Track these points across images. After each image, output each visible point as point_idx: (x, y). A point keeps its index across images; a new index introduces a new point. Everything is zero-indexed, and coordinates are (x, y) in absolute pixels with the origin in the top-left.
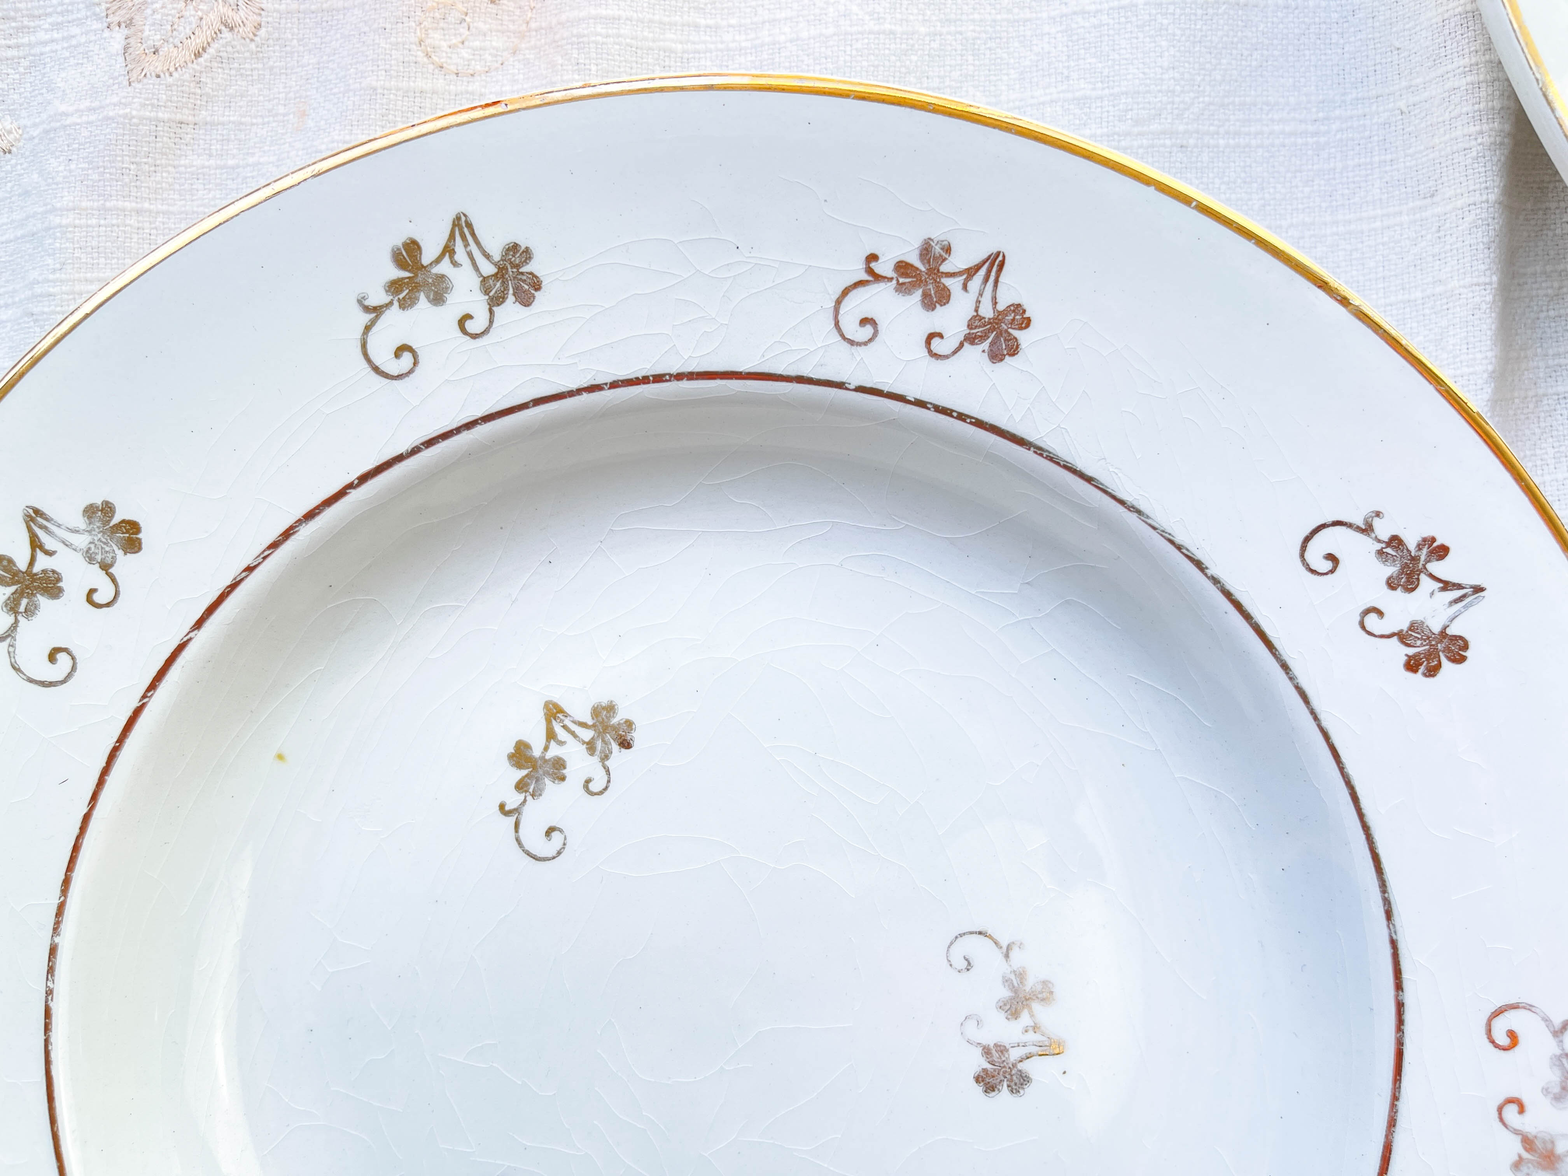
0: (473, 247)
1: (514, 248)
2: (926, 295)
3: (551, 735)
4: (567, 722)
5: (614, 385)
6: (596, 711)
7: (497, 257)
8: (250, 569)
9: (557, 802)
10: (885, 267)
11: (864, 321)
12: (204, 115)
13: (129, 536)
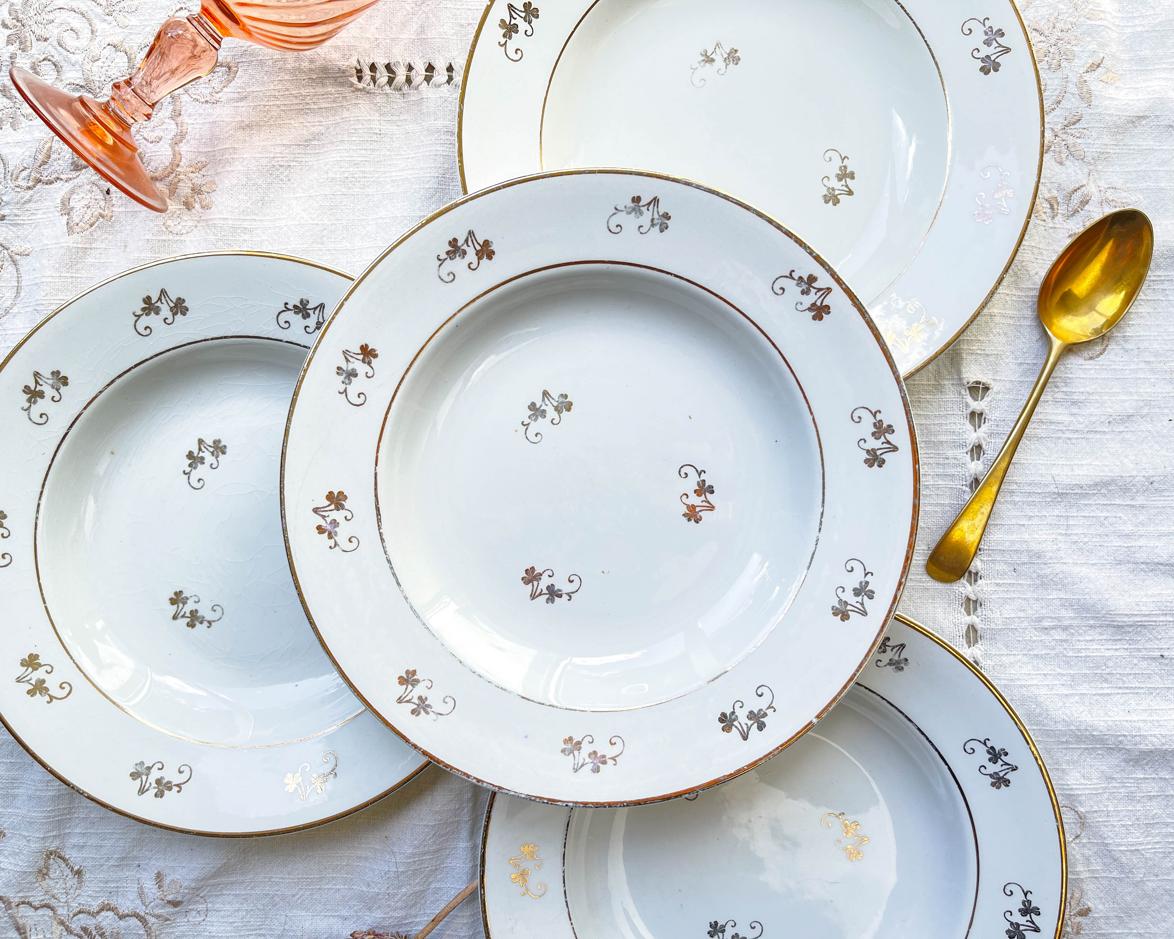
0: (167, 298)
1: (179, 299)
2: (303, 315)
3: (200, 449)
4: (205, 445)
5: (212, 339)
6: (215, 442)
7: (174, 301)
8: (101, 392)
9: (201, 471)
10: (290, 306)
11: (286, 322)
12: (94, 245)
13: (65, 381)
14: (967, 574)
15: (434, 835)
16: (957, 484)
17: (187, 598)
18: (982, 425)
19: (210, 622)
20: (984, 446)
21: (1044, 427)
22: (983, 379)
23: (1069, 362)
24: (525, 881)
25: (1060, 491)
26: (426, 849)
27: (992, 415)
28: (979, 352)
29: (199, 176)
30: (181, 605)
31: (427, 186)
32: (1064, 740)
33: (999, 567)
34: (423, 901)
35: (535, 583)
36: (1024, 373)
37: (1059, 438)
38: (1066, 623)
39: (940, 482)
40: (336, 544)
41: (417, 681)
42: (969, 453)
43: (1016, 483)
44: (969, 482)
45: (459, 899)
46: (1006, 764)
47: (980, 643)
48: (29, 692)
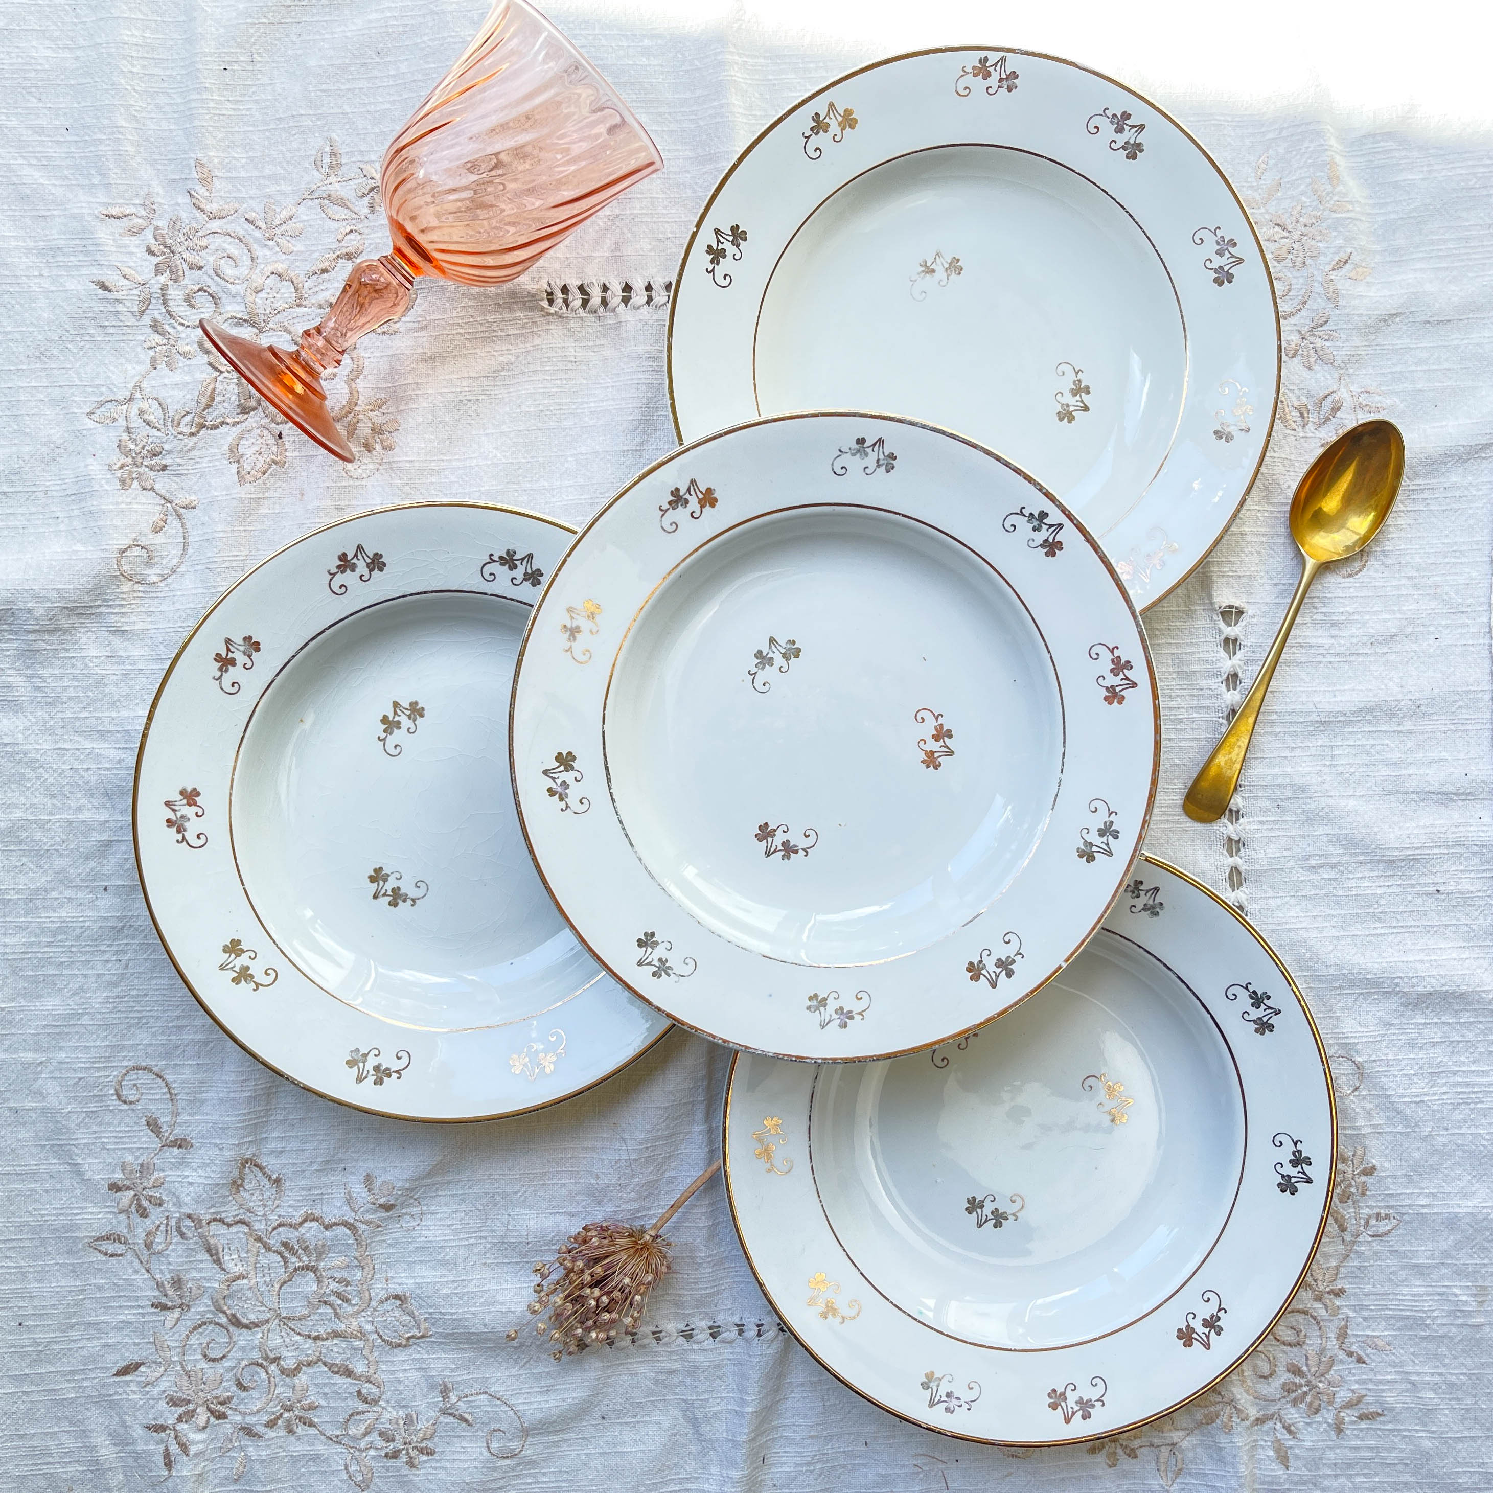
0: (364, 554)
1: (377, 554)
2: (509, 567)
3: (395, 713)
4: (401, 708)
5: (411, 595)
6: (411, 704)
7: (371, 557)
8: (294, 656)
9: (398, 736)
10: (496, 558)
11: (491, 574)
12: (267, 495)
13: (257, 646)
14: (1227, 812)
15: (667, 1117)
16: (1212, 716)
17: (388, 875)
18: (1238, 652)
19: (413, 900)
20: (1240, 675)
21: (1304, 651)
22: (1236, 603)
23: (1326, 580)
24: (769, 1157)
25: (1323, 720)
26: (660, 1133)
27: (1248, 641)
28: (1230, 574)
29: (379, 414)
30: (381, 883)
31: (630, 418)
32: (1337, 985)
33: (1261, 803)
34: (656, 1192)
35: (770, 839)
36: (1281, 594)
37: (1320, 662)
38: (1335, 860)
39: (1195, 715)
40: (567, 806)
41: (656, 943)
42: (1224, 683)
43: (1276, 713)
44: (1225, 714)
45: (699, 1184)
46: (1270, 1008)
47: (1244, 886)
48: (233, 980)
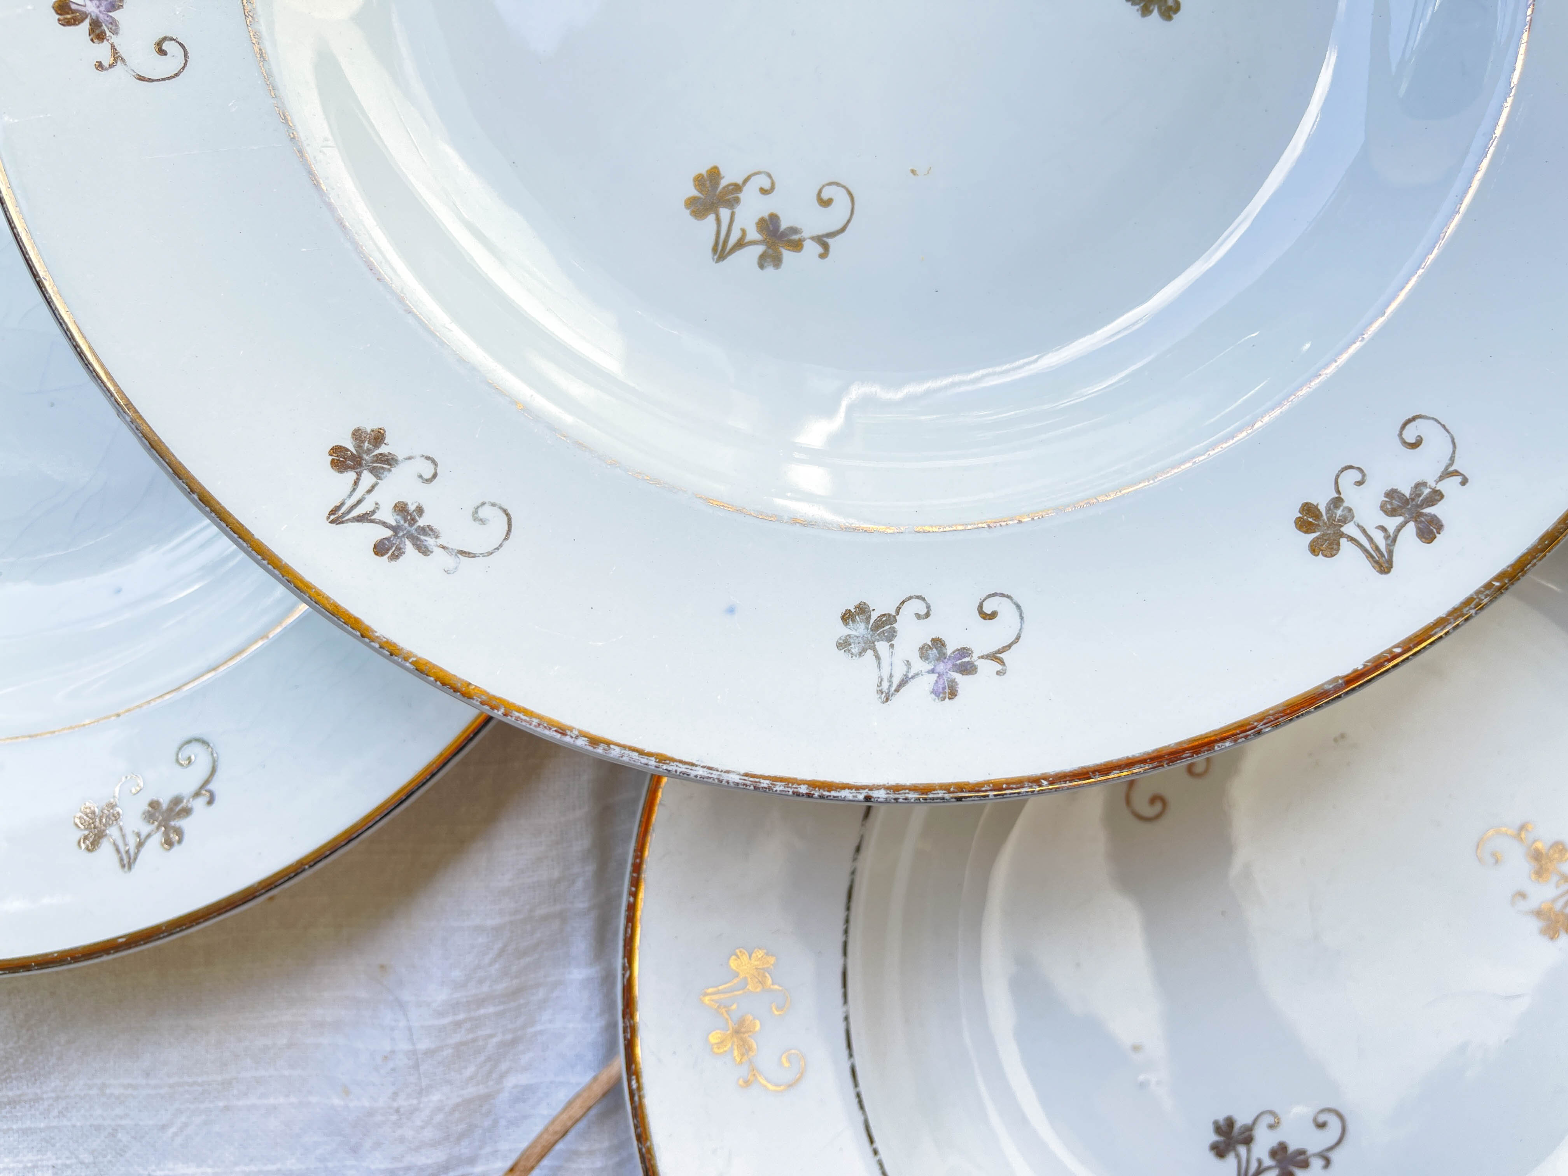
15: (502, 951)
24: (745, 1048)
26: (485, 988)
34: (487, 1123)
35: (725, 213)
40: (116, 56)
41: (389, 461)
45: (576, 1111)
